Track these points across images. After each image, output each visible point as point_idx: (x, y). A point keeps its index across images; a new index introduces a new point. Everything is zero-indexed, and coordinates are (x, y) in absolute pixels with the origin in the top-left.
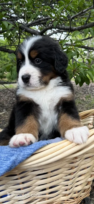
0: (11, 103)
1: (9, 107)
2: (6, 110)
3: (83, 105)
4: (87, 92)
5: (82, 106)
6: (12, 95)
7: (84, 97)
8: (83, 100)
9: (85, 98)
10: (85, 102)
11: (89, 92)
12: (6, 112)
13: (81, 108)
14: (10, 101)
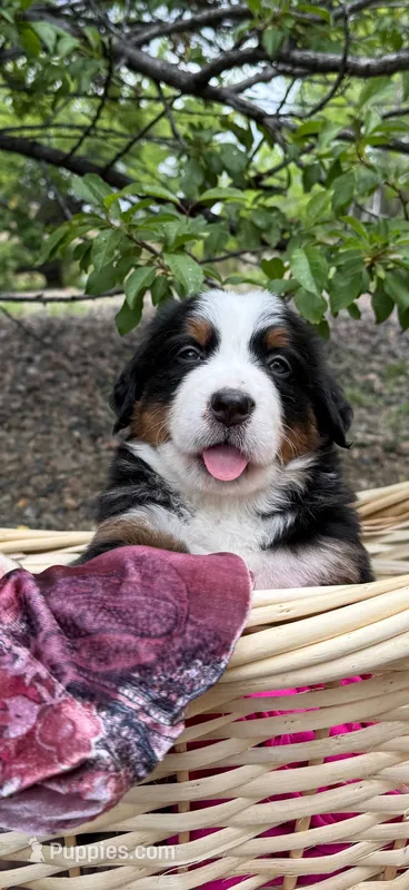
0: (19, 392)
1: (14, 411)
3: (371, 410)
4: (383, 348)
5: (370, 418)
6: (21, 349)
7: (373, 371)
8: (369, 388)
9: (380, 374)
10: (380, 395)
11: (394, 345)
13: (364, 427)
14: (16, 379)
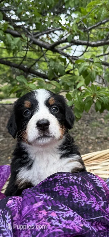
2: (4, 136)
3: (101, 128)
5: (101, 130)
7: (102, 118)
8: (101, 122)
9: (104, 118)
10: (104, 124)
12: (5, 139)
13: (99, 133)
